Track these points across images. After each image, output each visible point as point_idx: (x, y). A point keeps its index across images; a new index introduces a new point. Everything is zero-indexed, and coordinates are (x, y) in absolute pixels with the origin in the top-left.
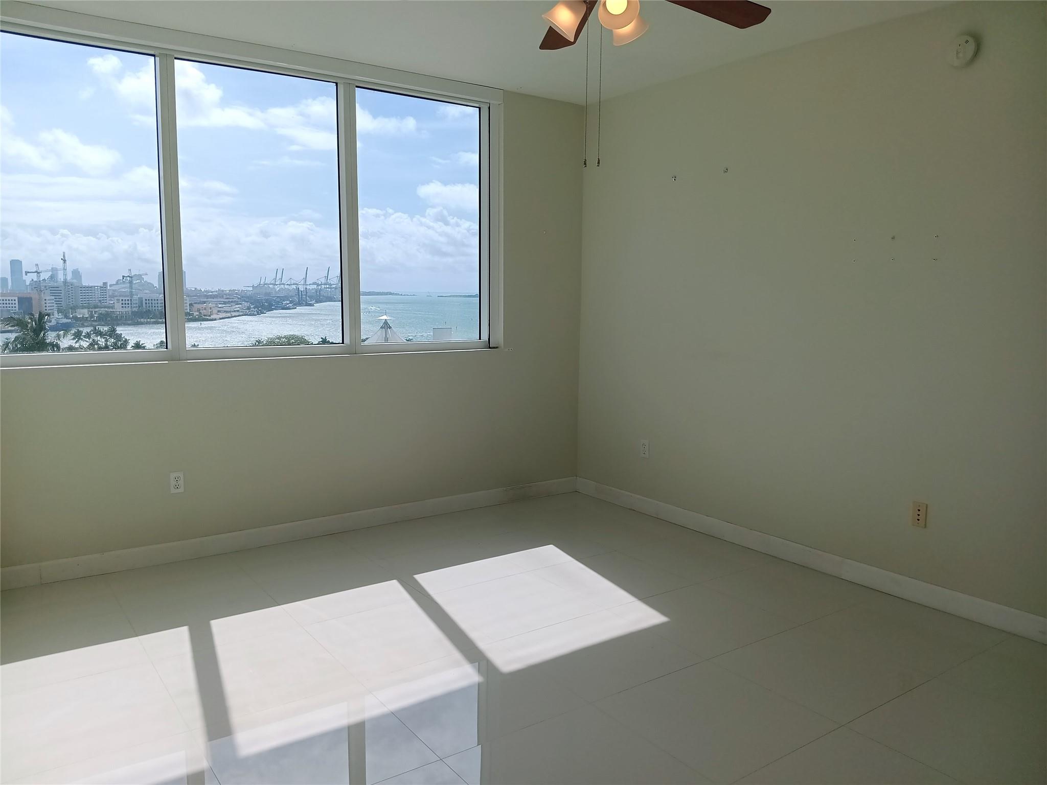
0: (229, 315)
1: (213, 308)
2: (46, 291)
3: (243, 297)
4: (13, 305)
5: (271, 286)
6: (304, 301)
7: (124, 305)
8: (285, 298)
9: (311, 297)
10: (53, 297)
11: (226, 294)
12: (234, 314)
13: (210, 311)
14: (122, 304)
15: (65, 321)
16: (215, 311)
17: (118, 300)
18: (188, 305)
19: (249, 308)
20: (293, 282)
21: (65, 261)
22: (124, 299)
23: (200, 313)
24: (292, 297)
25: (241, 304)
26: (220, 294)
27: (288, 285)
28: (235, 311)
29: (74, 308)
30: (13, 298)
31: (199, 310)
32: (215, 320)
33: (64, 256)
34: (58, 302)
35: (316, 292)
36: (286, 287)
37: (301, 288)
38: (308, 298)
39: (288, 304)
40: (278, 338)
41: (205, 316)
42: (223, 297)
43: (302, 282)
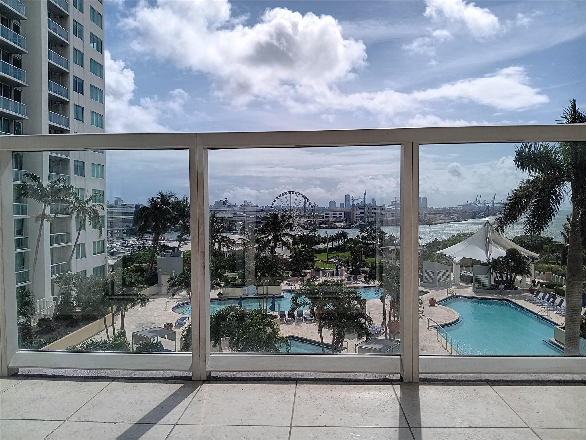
0: (446, 221)
1: (437, 218)
2: (357, 209)
3: (456, 211)
4: (342, 216)
5: (473, 205)
6: (491, 213)
7: (392, 216)
8: (481, 212)
9: (496, 211)
10: (360, 212)
11: (447, 210)
12: (449, 221)
13: (435, 219)
14: (391, 215)
15: (363, 223)
16: (438, 219)
17: (389, 213)
18: (424, 216)
19: (457, 217)
20: (486, 202)
21: (365, 194)
22: (392, 212)
23: (430, 220)
24: (484, 211)
25: (453, 215)
26: (444, 210)
27: (483, 204)
28: (450, 219)
29: (368, 217)
30: (342, 212)
31: (429, 219)
32: (438, 224)
33: (365, 192)
34: (362, 214)
35: (500, 208)
36: (482, 205)
37: (491, 205)
38: (494, 212)
39: (482, 215)
40: (463, 234)
41: (433, 222)
42: (445, 211)
43: (492, 202)
